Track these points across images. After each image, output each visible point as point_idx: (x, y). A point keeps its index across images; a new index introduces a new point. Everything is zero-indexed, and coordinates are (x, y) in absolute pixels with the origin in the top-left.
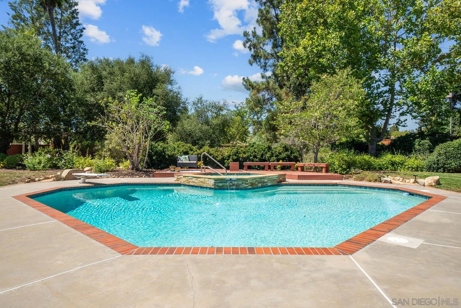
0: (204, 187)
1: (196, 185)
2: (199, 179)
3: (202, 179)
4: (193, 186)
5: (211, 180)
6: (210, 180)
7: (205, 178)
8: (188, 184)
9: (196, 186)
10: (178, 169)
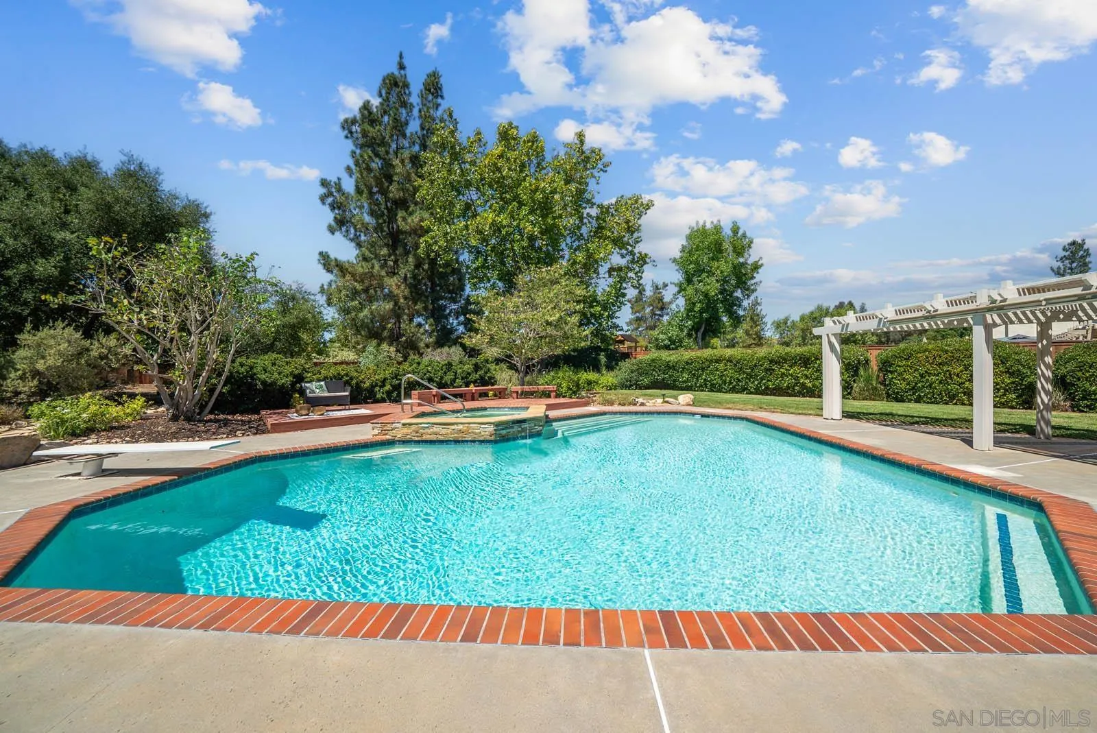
0: (467, 441)
1: (441, 438)
2: (453, 427)
3: (461, 427)
4: (432, 442)
5: (486, 426)
6: (483, 426)
7: (469, 423)
8: (416, 439)
9: (441, 442)
10: (320, 411)
